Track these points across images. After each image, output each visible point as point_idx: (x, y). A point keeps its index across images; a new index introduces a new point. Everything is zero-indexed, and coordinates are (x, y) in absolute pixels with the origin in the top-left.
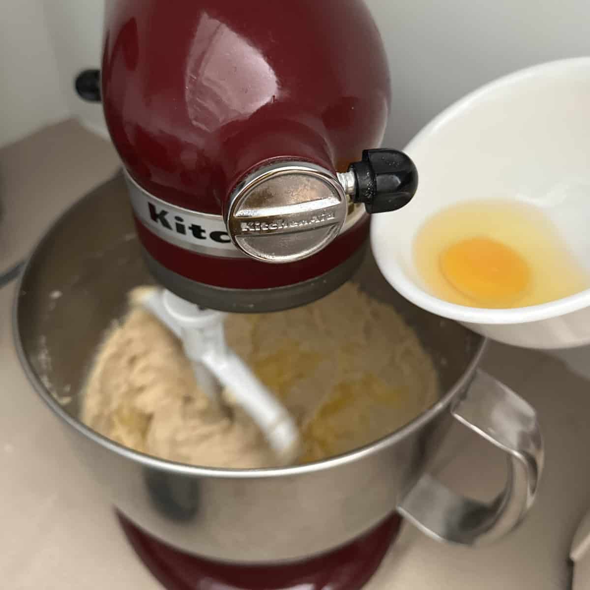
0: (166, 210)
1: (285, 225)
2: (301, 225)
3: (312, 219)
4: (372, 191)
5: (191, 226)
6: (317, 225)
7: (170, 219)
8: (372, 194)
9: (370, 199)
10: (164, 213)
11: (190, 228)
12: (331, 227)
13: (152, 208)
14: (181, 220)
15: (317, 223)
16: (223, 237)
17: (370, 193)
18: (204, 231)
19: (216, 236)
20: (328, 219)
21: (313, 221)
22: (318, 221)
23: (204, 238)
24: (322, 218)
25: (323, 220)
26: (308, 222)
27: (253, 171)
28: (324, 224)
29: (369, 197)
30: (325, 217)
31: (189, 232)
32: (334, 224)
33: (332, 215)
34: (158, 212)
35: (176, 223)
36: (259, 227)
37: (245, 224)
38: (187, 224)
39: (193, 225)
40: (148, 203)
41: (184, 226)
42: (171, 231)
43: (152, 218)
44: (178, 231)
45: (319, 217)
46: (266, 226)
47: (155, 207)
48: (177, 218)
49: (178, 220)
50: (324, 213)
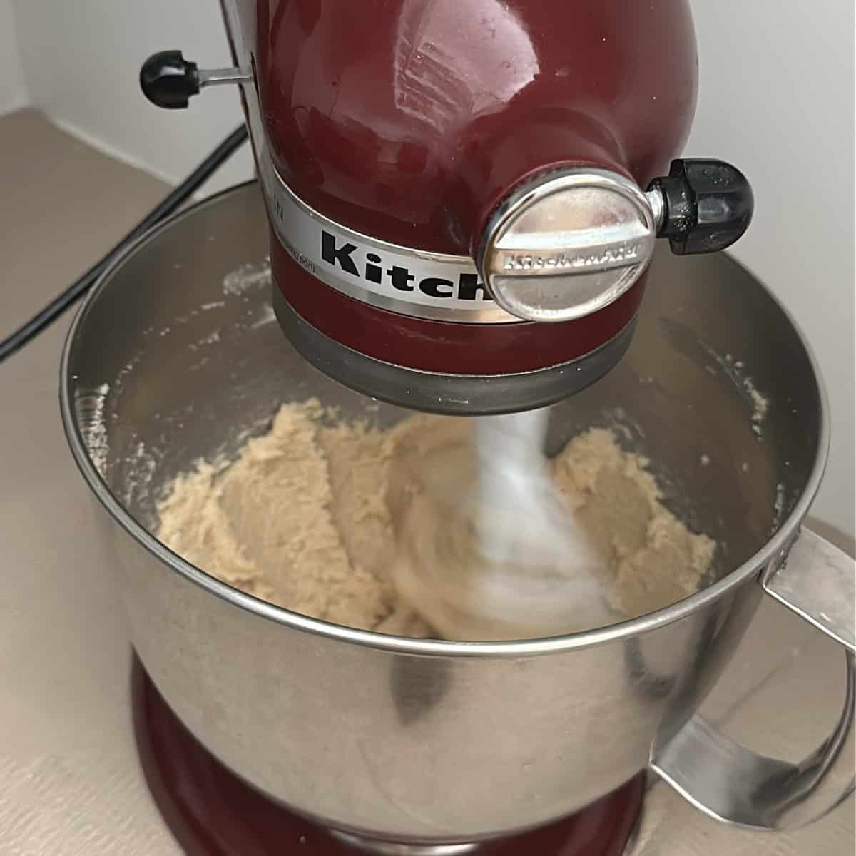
0: (354, 243)
1: (566, 262)
2: (589, 263)
3: (605, 255)
4: (688, 221)
5: (391, 269)
6: (610, 265)
7: (360, 260)
8: (687, 225)
9: (684, 231)
10: (350, 248)
11: (389, 273)
12: (631, 268)
13: (328, 240)
14: (377, 259)
15: (611, 262)
16: (441, 288)
17: (685, 223)
18: (412, 278)
19: (429, 286)
20: (629, 256)
21: (605, 258)
22: (613, 259)
23: (411, 289)
24: (619, 253)
25: (620, 258)
26: (599, 259)
27: (530, 179)
28: (621, 264)
30: (623, 254)
31: (387, 279)
32: (633, 264)
33: (634, 250)
34: (338, 248)
35: (368, 265)
36: (530, 263)
37: (510, 258)
38: (385, 266)
39: (394, 267)
40: (323, 232)
41: (380, 269)
42: (357, 277)
43: (323, 258)
44: (367, 278)
45: (616, 252)
46: (540, 262)
47: (334, 238)
48: (371, 257)
49: (372, 260)
50: (623, 247)
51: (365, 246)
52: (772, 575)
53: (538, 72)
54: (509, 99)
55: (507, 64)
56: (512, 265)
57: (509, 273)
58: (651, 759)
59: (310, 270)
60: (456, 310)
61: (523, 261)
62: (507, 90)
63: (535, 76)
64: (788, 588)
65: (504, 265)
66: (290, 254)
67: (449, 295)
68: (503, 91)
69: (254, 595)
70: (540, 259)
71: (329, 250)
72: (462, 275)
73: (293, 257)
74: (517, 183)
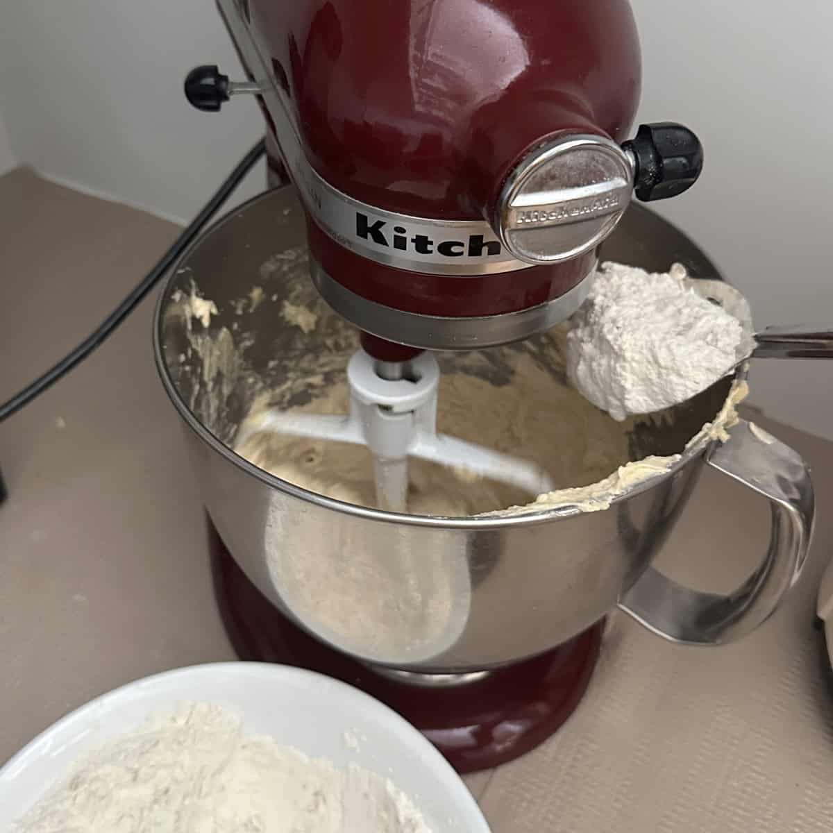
0: (382, 220)
1: (565, 214)
2: (582, 213)
3: (595, 206)
4: (655, 177)
5: (415, 238)
6: (598, 214)
7: (388, 233)
8: (655, 180)
10: (380, 224)
11: (413, 241)
12: (611, 216)
13: (362, 220)
14: (403, 231)
15: (600, 210)
16: (454, 249)
18: (431, 243)
19: (445, 249)
20: (613, 205)
21: (596, 208)
22: (600, 208)
23: (431, 252)
24: (605, 203)
25: (606, 206)
28: (606, 212)
29: (648, 184)
30: (609, 204)
31: (411, 246)
32: (615, 212)
33: (616, 200)
34: (370, 224)
35: (395, 236)
36: (536, 217)
37: (522, 214)
38: (409, 236)
39: (417, 236)
40: (358, 214)
41: (405, 238)
42: (387, 247)
43: (358, 234)
44: (395, 247)
45: (603, 202)
46: (545, 215)
47: (366, 218)
48: (397, 229)
49: (398, 232)
50: (608, 198)
51: (393, 221)
52: (714, 452)
53: (528, 63)
54: (506, 86)
55: (502, 59)
56: (522, 219)
57: (521, 227)
58: (618, 600)
59: (346, 246)
60: (466, 266)
61: (532, 215)
62: (505, 80)
63: (527, 67)
64: (725, 461)
65: (517, 220)
66: (329, 235)
67: (461, 254)
68: (502, 81)
69: (328, 496)
70: (545, 212)
71: (363, 227)
72: (471, 237)
73: (332, 237)
74: (524, 152)
